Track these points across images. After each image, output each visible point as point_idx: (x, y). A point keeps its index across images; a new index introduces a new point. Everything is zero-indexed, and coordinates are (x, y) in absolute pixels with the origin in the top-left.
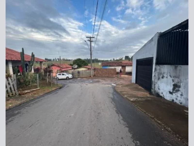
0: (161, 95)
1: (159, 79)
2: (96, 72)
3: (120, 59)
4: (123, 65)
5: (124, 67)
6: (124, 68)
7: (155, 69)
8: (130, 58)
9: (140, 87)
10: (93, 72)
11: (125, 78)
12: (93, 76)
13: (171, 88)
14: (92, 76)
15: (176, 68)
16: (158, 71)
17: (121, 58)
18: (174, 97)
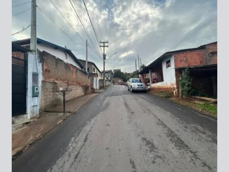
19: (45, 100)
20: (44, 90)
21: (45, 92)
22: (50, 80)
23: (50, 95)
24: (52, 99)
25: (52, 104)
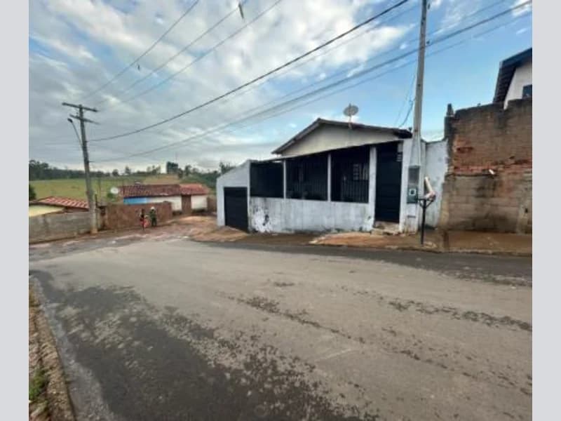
0: (257, 229)
1: (254, 212)
2: (106, 217)
3: (151, 170)
4: (184, 193)
5: (186, 198)
6: (188, 199)
7: (250, 202)
8: (183, 169)
9: (233, 229)
10: (97, 219)
11: (197, 222)
12: (99, 230)
13: (263, 220)
14: (95, 231)
15: (265, 201)
16: (253, 204)
17: (153, 167)
18: (265, 227)
19: (450, 211)
20: (449, 192)
21: (451, 195)
22: (472, 170)
23: (467, 202)
24: (472, 213)
25: (474, 225)
